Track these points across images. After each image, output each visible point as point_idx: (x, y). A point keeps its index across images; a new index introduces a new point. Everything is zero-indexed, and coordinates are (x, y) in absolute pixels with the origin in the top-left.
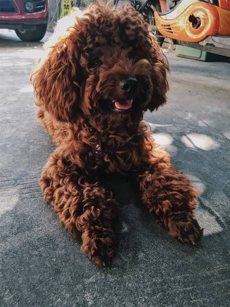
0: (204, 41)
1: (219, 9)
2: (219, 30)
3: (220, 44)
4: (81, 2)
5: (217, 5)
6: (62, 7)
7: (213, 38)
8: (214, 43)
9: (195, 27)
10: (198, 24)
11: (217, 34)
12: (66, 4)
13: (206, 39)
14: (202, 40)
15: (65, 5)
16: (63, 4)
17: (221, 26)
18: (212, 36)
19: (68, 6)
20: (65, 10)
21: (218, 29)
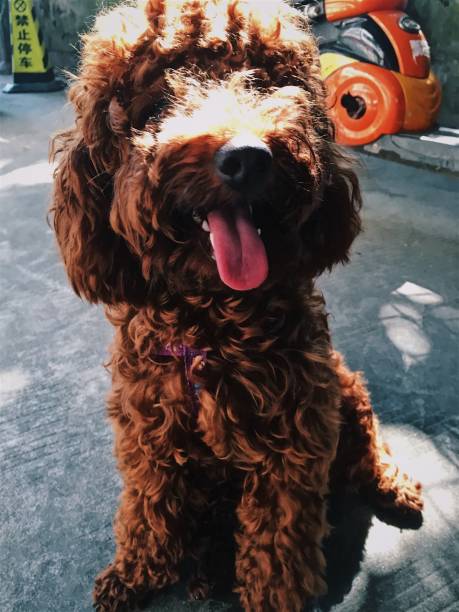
0: (375, 145)
1: (400, 77)
2: (406, 122)
3: (412, 152)
4: (51, 4)
5: (397, 69)
6: (12, 20)
7: (396, 139)
8: (398, 151)
9: (355, 116)
10: (361, 109)
11: (400, 131)
12: (21, 14)
13: (379, 141)
14: (372, 143)
15: (18, 17)
16: (13, 13)
17: (409, 114)
18: (392, 134)
19: (25, 17)
20: (20, 28)
21: (403, 121)
